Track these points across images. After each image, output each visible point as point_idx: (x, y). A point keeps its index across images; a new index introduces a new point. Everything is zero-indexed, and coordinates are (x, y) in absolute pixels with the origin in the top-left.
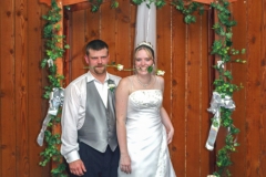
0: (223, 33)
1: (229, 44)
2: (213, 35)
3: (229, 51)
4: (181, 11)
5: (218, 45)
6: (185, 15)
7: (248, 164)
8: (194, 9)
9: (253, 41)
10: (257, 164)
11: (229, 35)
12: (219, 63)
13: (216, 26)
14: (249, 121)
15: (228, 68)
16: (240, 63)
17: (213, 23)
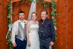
0: (54, 10)
1: (55, 12)
2: (51, 10)
3: (55, 14)
4: (43, 4)
5: (52, 13)
6: (44, 5)
7: (60, 44)
8: (46, 3)
9: (61, 12)
10: (62, 44)
11: (55, 10)
12: (53, 17)
13: (52, 8)
14: (60, 32)
15: (55, 19)
16: (58, 17)
17: (51, 7)
